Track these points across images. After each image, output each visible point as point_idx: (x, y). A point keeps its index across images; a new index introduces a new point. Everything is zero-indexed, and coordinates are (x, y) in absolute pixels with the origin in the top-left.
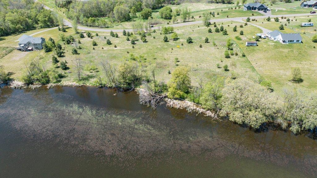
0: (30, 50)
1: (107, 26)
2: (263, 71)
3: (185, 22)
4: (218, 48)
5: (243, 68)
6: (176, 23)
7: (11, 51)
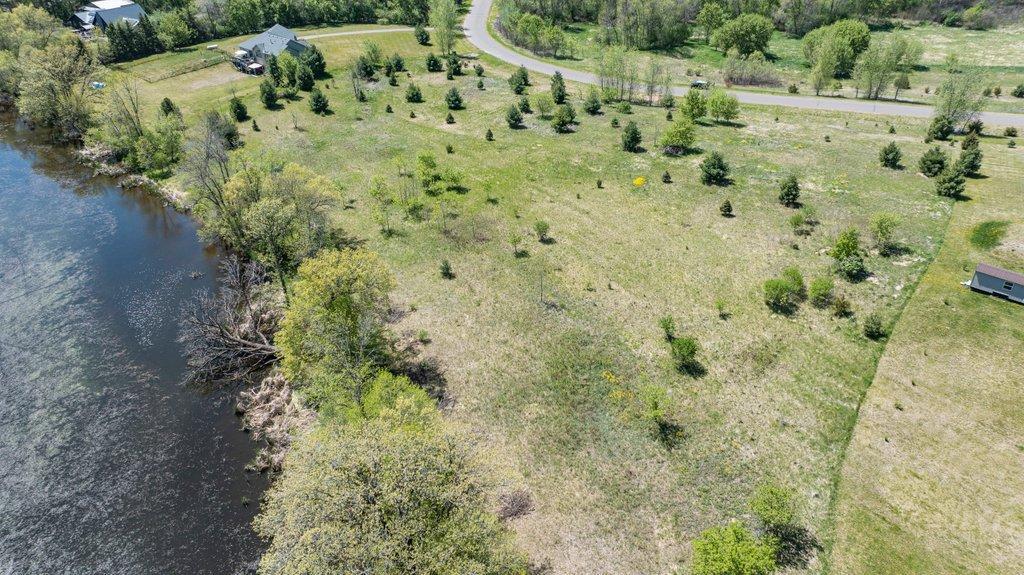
0: (252, 72)
1: (559, 54)
2: (889, 468)
3: (876, 98)
4: (796, 248)
5: (787, 397)
6: (829, 93)
7: (216, 63)
